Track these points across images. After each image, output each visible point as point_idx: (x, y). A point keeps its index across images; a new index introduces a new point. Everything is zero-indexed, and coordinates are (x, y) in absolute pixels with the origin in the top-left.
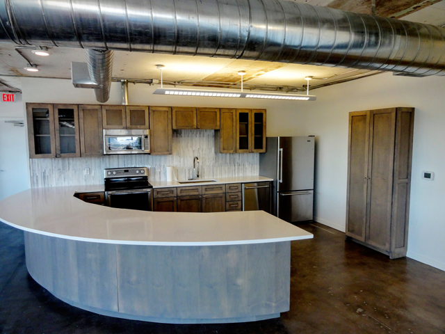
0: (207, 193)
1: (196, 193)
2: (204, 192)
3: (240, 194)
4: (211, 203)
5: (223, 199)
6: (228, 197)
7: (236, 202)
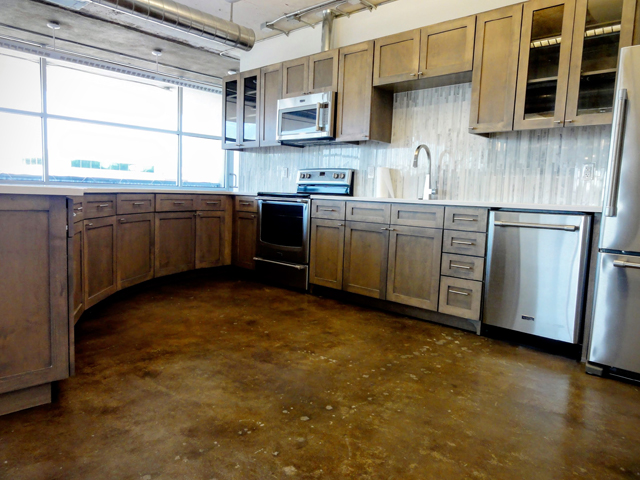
0: (400, 221)
1: (379, 219)
2: (394, 219)
3: (481, 238)
4: (407, 249)
5: (437, 244)
6: (447, 242)
7: (468, 259)
